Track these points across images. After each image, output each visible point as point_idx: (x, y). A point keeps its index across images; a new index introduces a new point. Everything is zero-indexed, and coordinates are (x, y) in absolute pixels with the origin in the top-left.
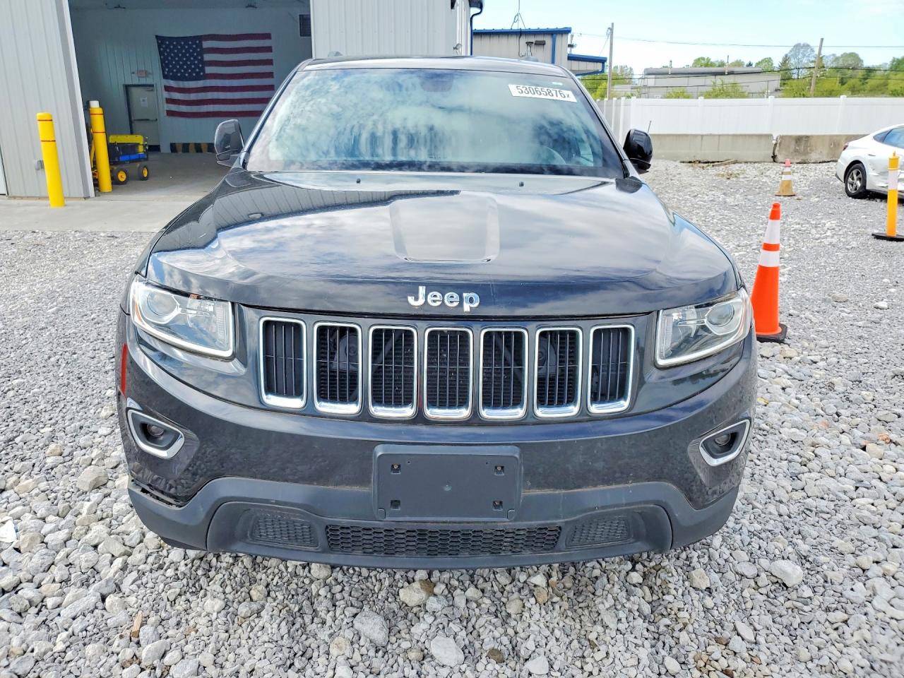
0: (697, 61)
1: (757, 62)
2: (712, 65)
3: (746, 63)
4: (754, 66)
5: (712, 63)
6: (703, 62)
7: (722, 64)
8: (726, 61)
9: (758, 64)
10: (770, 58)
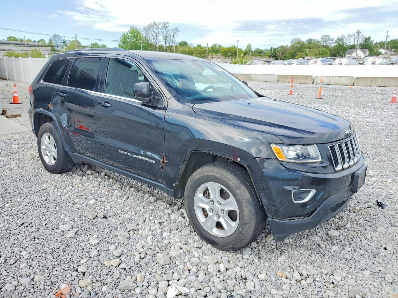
0: (9, 38)
1: (38, 40)
2: (17, 40)
3: (33, 40)
4: (37, 42)
5: (17, 39)
6: (12, 38)
7: (22, 40)
8: (24, 39)
9: (38, 42)
10: (43, 39)
